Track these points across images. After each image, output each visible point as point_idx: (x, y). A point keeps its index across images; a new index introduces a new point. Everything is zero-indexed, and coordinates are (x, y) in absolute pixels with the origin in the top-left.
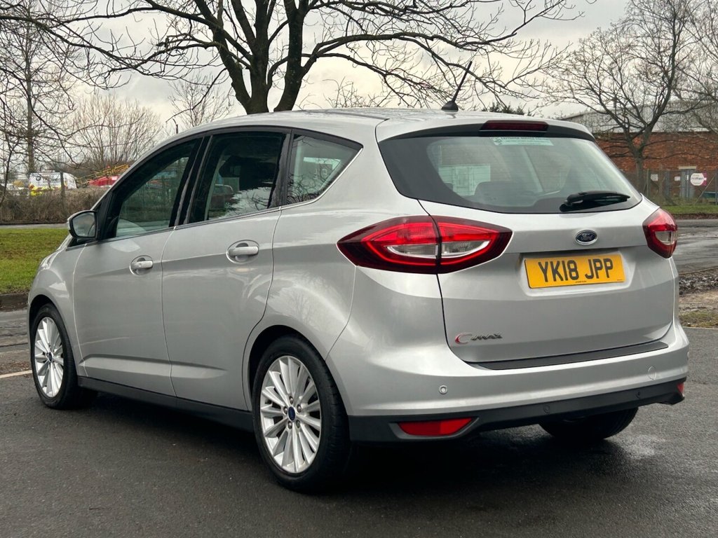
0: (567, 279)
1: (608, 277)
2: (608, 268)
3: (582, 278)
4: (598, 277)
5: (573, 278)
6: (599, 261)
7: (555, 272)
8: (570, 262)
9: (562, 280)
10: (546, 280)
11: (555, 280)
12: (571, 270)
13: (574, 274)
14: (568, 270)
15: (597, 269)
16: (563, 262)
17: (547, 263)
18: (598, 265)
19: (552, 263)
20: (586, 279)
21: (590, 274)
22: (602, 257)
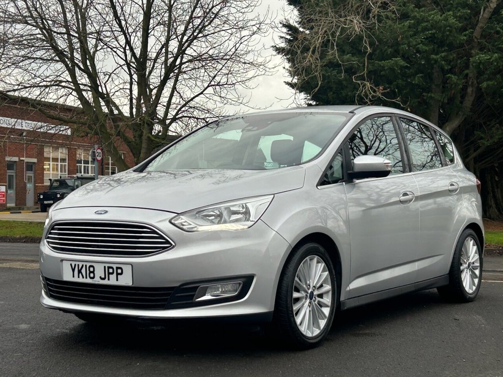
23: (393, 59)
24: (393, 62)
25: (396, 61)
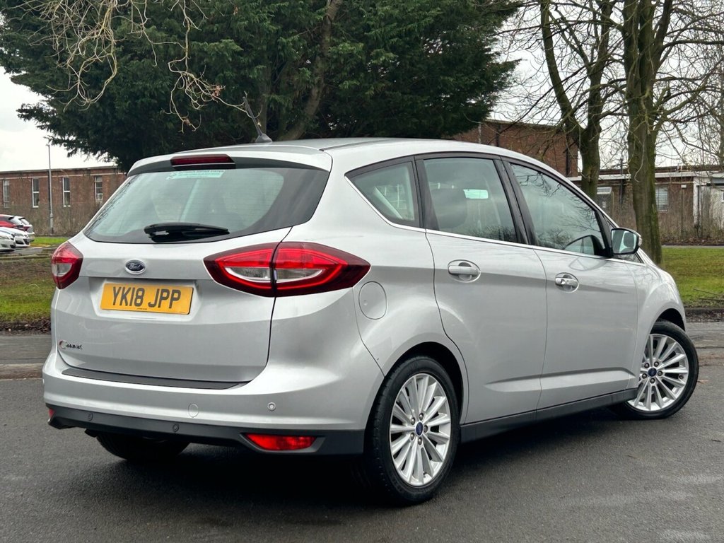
0: (131, 305)
1: (170, 307)
2: (173, 299)
3: (145, 305)
4: (159, 306)
5: (137, 305)
6: (167, 291)
7: (124, 297)
8: (139, 290)
9: (127, 305)
10: (114, 304)
11: (121, 304)
12: (138, 297)
13: (139, 301)
14: (135, 297)
15: (162, 298)
16: (134, 289)
17: (120, 288)
18: (165, 295)
19: (124, 288)
20: (148, 308)
21: (153, 303)
22: (171, 288)
23: (223, 40)
24: (222, 45)
25: (226, 43)
